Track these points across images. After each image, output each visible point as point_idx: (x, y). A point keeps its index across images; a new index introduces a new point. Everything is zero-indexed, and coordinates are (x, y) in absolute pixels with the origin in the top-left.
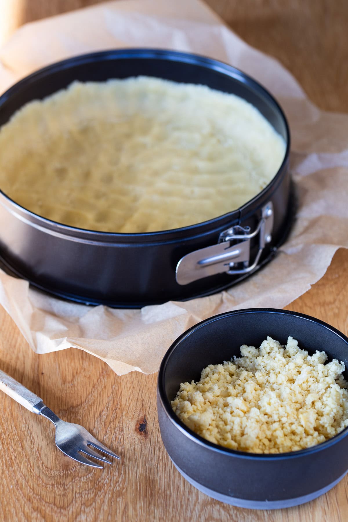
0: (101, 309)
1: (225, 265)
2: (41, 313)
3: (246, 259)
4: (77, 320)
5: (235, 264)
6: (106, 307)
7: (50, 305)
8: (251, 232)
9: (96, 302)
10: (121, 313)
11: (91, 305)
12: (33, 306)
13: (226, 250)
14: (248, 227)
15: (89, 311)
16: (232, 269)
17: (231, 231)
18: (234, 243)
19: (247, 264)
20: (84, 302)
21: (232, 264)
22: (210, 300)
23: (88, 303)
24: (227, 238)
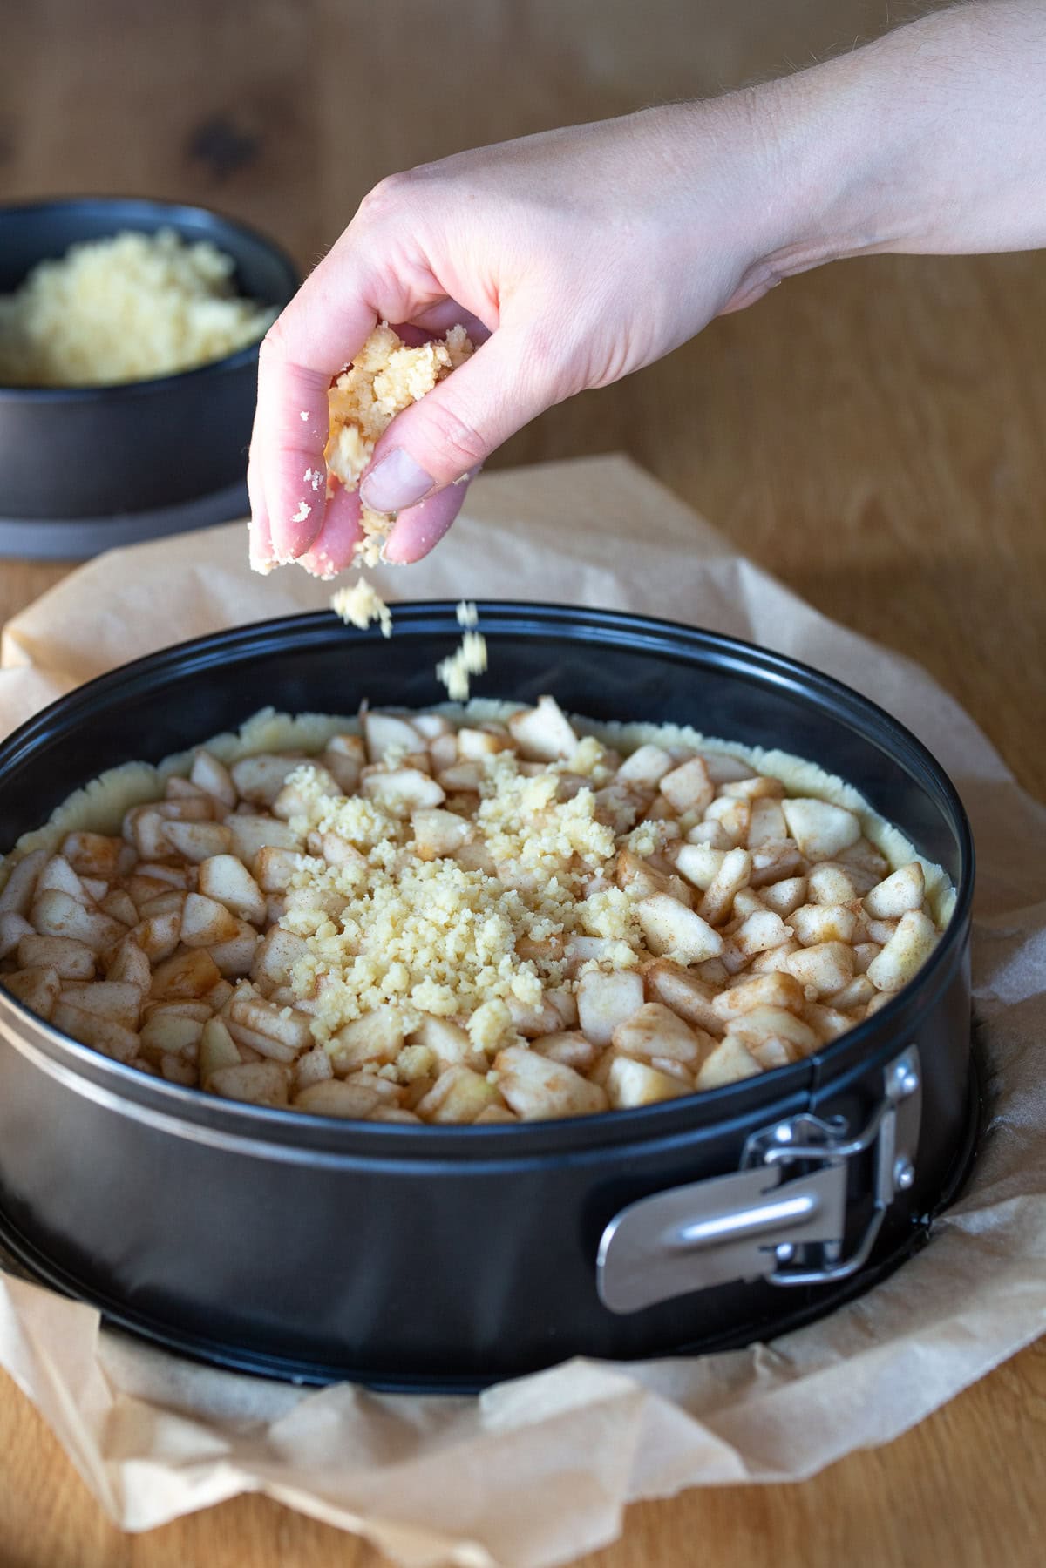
0: (342, 1395)
1: (764, 1249)
2: (139, 1407)
3: (831, 1231)
4: (264, 1428)
5: (795, 1247)
6: (359, 1388)
7: (173, 1380)
8: (849, 1138)
9: (325, 1375)
10: (411, 1407)
11: (307, 1385)
12: (114, 1390)
13: (769, 1196)
14: (839, 1119)
15: (301, 1400)
16: (785, 1266)
17: (783, 1133)
18: (792, 1172)
19: (832, 1251)
20: (285, 1375)
21: (784, 1251)
22: (711, 1366)
23: (299, 1379)
24: (771, 1156)
